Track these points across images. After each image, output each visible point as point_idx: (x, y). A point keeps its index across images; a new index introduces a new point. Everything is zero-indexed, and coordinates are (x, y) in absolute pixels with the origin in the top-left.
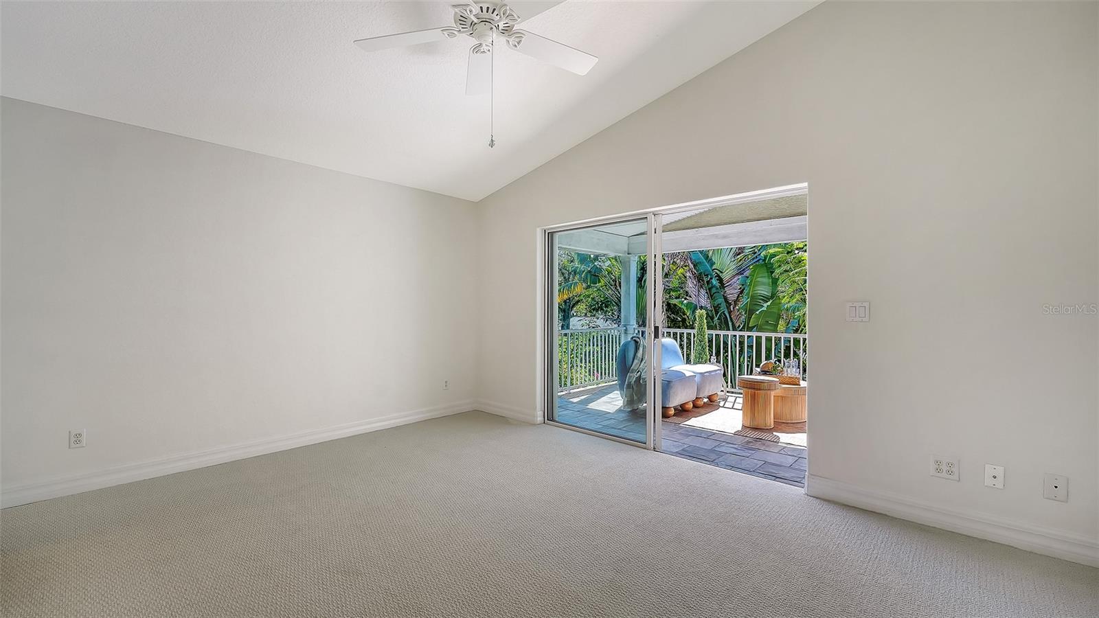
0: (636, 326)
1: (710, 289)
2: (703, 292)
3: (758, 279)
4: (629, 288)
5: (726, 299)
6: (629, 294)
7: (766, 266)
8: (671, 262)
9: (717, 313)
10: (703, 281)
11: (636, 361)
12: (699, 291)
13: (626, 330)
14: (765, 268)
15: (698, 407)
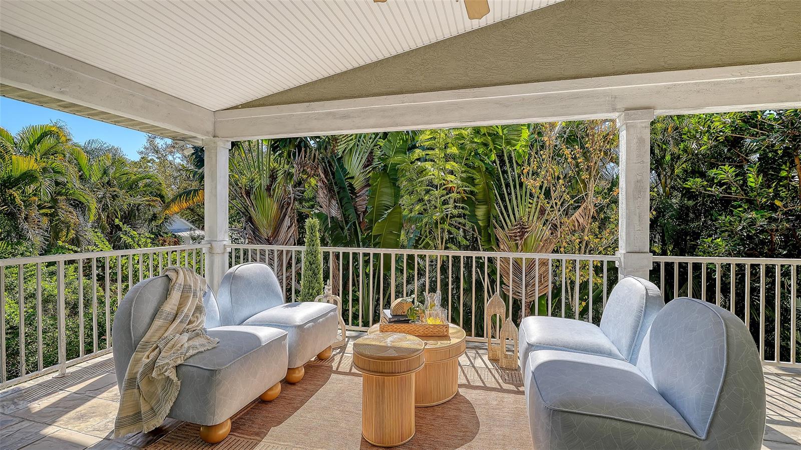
0: (227, 241)
1: (341, 200)
2: (334, 202)
3: (382, 189)
4: (216, 188)
5: (356, 210)
6: (216, 196)
7: (389, 177)
8: (302, 170)
9: (347, 223)
10: (334, 191)
11: (158, 323)
12: (330, 201)
13: (211, 248)
14: (388, 179)
15: (293, 384)
